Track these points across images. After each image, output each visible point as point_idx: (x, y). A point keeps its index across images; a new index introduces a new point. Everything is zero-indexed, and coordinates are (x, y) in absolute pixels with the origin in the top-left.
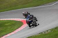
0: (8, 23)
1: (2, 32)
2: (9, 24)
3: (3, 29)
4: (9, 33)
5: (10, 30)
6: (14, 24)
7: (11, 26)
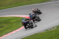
0: (13, 19)
1: (7, 29)
2: (14, 21)
3: (9, 26)
4: (14, 30)
5: (15, 27)
6: (20, 21)
7: (16, 22)
